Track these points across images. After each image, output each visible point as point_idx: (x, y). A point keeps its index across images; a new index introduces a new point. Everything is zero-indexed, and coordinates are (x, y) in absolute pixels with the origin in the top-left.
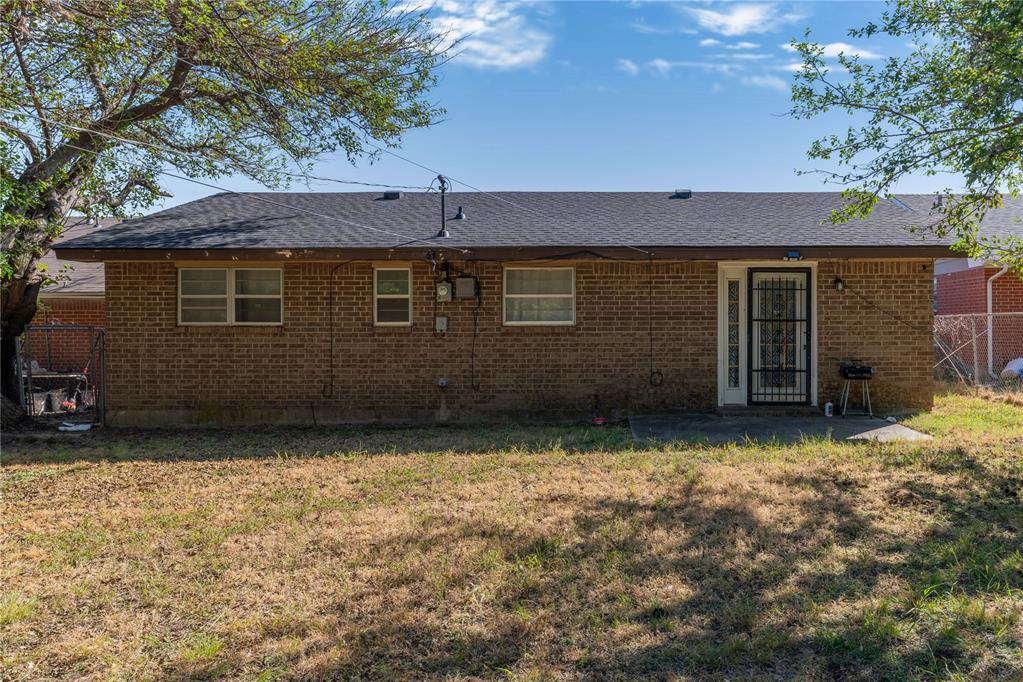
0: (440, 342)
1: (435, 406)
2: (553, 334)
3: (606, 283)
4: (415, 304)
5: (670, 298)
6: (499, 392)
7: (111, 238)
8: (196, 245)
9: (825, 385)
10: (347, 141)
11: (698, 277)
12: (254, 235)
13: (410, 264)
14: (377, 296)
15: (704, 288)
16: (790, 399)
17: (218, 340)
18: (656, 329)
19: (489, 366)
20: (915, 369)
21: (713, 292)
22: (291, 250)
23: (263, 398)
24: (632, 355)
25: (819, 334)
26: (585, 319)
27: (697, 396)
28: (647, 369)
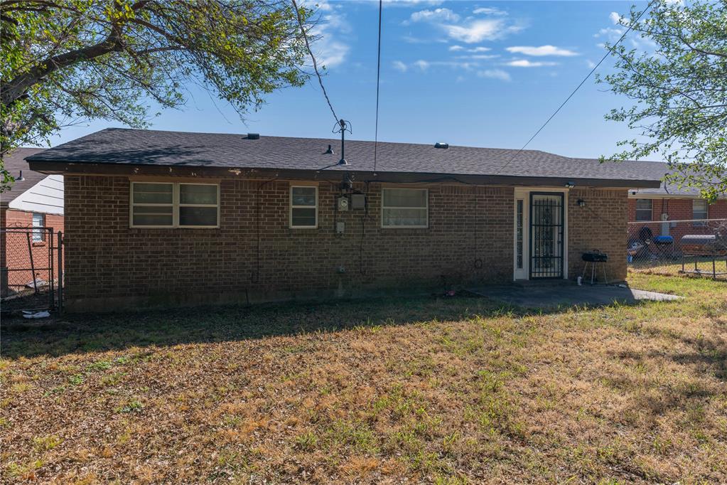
0: (338, 240)
1: (335, 287)
3: (448, 199)
4: (320, 212)
5: (487, 210)
6: (379, 275)
9: (572, 266)
11: (503, 197)
13: (317, 183)
14: (292, 206)
15: (507, 204)
16: (553, 275)
17: (165, 240)
18: (478, 231)
19: (372, 257)
20: (618, 255)
21: (511, 207)
22: (241, 169)
23: (203, 284)
24: (464, 248)
25: (569, 234)
26: (435, 224)
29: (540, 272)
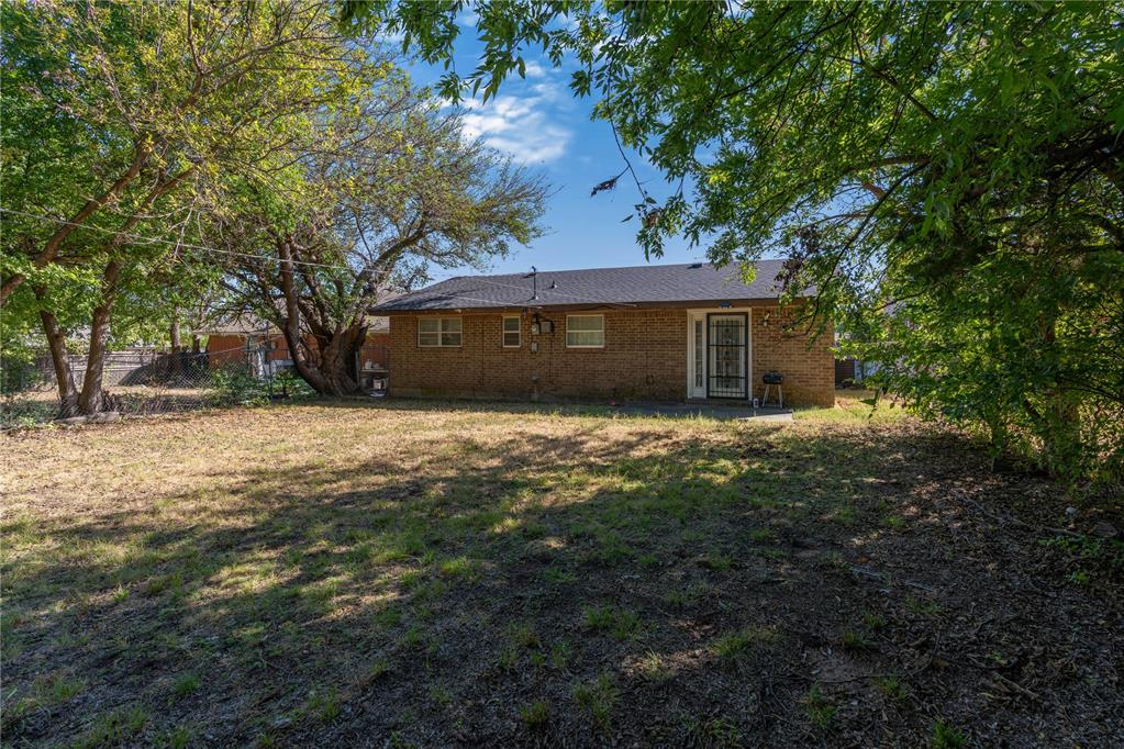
0: (534, 357)
1: (531, 391)
2: (592, 353)
3: (621, 323)
4: (522, 336)
5: (658, 332)
6: (564, 385)
7: (391, 304)
8: (423, 307)
9: (757, 387)
10: (502, 247)
11: (675, 319)
12: (449, 302)
13: (519, 315)
14: (504, 332)
15: (678, 325)
16: (734, 395)
18: (650, 350)
19: (558, 370)
20: (820, 379)
21: (685, 328)
22: (461, 309)
23: (453, 384)
24: (636, 366)
26: (609, 344)
27: (674, 391)
28: (645, 374)
29: (720, 391)
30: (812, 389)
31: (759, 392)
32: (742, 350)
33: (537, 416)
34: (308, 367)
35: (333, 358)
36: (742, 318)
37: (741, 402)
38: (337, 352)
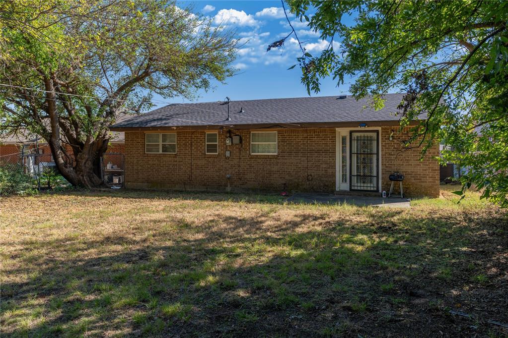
0: (227, 161)
1: (226, 185)
2: (269, 158)
3: (289, 138)
4: (219, 146)
5: (315, 144)
6: (249, 181)
7: (126, 123)
8: (149, 125)
9: (385, 183)
10: (205, 83)
11: (327, 135)
12: (167, 122)
13: (218, 131)
14: (206, 143)
15: (330, 139)
16: (369, 189)
17: (156, 159)
18: (309, 157)
19: (245, 170)
21: (334, 142)
22: (176, 127)
23: (170, 180)
24: (299, 168)
25: (382, 160)
26: (281, 152)
27: (327, 186)
28: (306, 173)
29: (358, 186)
30: (423, 184)
31: (386, 187)
32: (375, 157)
33: (230, 203)
34: (66, 167)
35: (84, 161)
36: (374, 135)
37: (374, 193)
38: (87, 156)
